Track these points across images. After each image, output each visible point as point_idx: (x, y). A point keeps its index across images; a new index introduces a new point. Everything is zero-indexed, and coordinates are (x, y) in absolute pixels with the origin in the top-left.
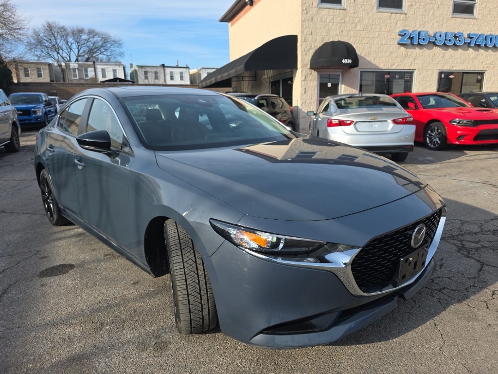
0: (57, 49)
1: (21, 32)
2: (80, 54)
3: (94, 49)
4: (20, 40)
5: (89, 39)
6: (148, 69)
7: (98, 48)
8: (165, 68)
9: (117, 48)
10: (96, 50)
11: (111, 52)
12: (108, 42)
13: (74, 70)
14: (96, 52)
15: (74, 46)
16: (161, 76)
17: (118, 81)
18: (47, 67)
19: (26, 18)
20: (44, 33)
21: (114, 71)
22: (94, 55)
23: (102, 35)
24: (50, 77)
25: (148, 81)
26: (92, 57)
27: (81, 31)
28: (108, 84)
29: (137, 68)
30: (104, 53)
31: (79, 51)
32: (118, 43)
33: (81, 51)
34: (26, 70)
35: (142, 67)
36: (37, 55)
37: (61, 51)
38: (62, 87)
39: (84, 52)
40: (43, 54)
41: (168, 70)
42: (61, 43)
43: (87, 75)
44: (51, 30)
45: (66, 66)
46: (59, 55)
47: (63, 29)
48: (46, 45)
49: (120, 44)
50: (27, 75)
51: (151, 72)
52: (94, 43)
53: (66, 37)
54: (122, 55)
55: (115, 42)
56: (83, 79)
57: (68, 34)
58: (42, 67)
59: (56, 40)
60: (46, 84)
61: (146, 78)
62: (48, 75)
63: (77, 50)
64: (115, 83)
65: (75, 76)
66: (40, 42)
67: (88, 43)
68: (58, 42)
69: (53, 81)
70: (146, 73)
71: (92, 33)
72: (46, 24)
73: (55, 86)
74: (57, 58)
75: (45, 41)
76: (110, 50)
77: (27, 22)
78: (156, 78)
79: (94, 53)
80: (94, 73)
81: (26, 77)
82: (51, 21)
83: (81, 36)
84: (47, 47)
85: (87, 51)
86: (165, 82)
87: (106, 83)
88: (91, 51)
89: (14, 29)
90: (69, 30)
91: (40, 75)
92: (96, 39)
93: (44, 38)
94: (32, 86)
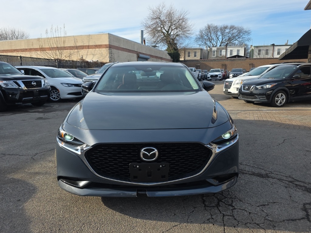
0: (210, 40)
1: (188, 32)
2: (223, 41)
3: (232, 38)
4: (187, 37)
5: (230, 32)
6: (261, 48)
7: (234, 37)
8: (274, 47)
9: (246, 36)
10: (233, 38)
11: (242, 39)
12: (241, 32)
13: (214, 51)
14: (233, 39)
15: (221, 37)
16: (270, 52)
17: (237, 57)
18: (200, 51)
19: (192, 24)
20: (205, 31)
21: (238, 51)
22: (231, 41)
23: (238, 28)
24: (201, 56)
25: (260, 56)
26: (230, 43)
27: (226, 28)
28: (230, 59)
29: (253, 48)
30: (238, 40)
31: (222, 40)
32: (248, 33)
33: (224, 40)
34: (189, 53)
35: (257, 47)
36: (199, 44)
37: (212, 41)
38: (203, 62)
39: (226, 40)
40: (202, 43)
41: (276, 48)
42: (214, 36)
43: (221, 54)
44: (209, 29)
45: (210, 49)
46: (211, 43)
47: (216, 27)
48: (205, 38)
49: (249, 33)
50: (189, 56)
51: (263, 50)
52: (232, 34)
53: (217, 32)
54: (249, 40)
55: (246, 32)
56: (219, 57)
57: (218, 30)
58: (197, 51)
59: (211, 34)
60: (198, 60)
61: (259, 54)
62: (199, 55)
63: (221, 39)
64: (235, 58)
65: (214, 55)
66: (202, 37)
67: (229, 35)
68: (212, 36)
69: (202, 59)
70: (260, 51)
71: (232, 28)
72: (207, 26)
73: (199, 62)
74: (209, 45)
75: (205, 36)
76: (241, 38)
77: (192, 26)
78: (267, 53)
79: (231, 40)
80: (225, 53)
81: (188, 57)
82: (210, 24)
83: (225, 31)
84: (205, 39)
85: (228, 39)
86: (273, 56)
87: (229, 59)
88: (230, 39)
89: (186, 31)
90: (219, 28)
91: (195, 56)
92: (235, 31)
93: (205, 34)
94: (188, 62)
